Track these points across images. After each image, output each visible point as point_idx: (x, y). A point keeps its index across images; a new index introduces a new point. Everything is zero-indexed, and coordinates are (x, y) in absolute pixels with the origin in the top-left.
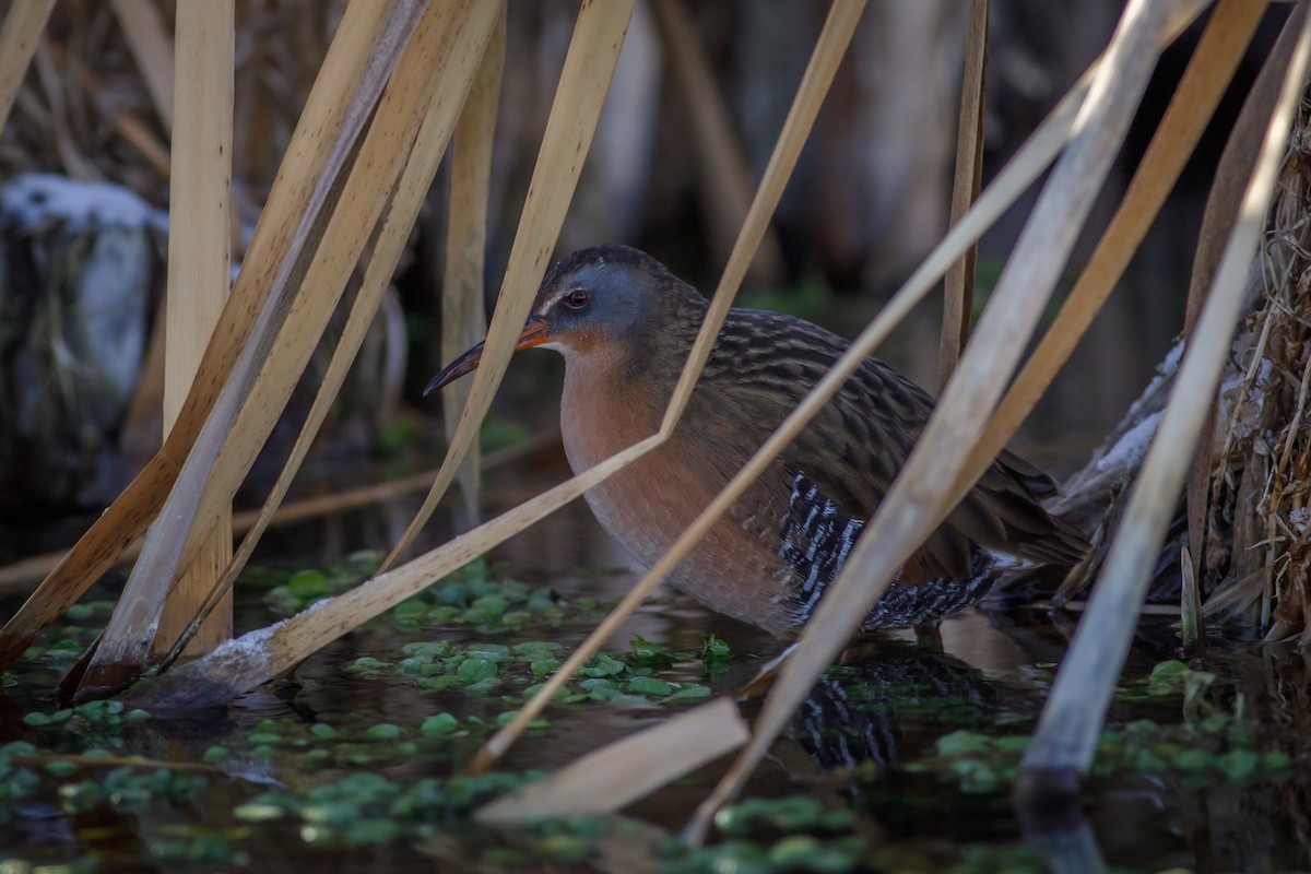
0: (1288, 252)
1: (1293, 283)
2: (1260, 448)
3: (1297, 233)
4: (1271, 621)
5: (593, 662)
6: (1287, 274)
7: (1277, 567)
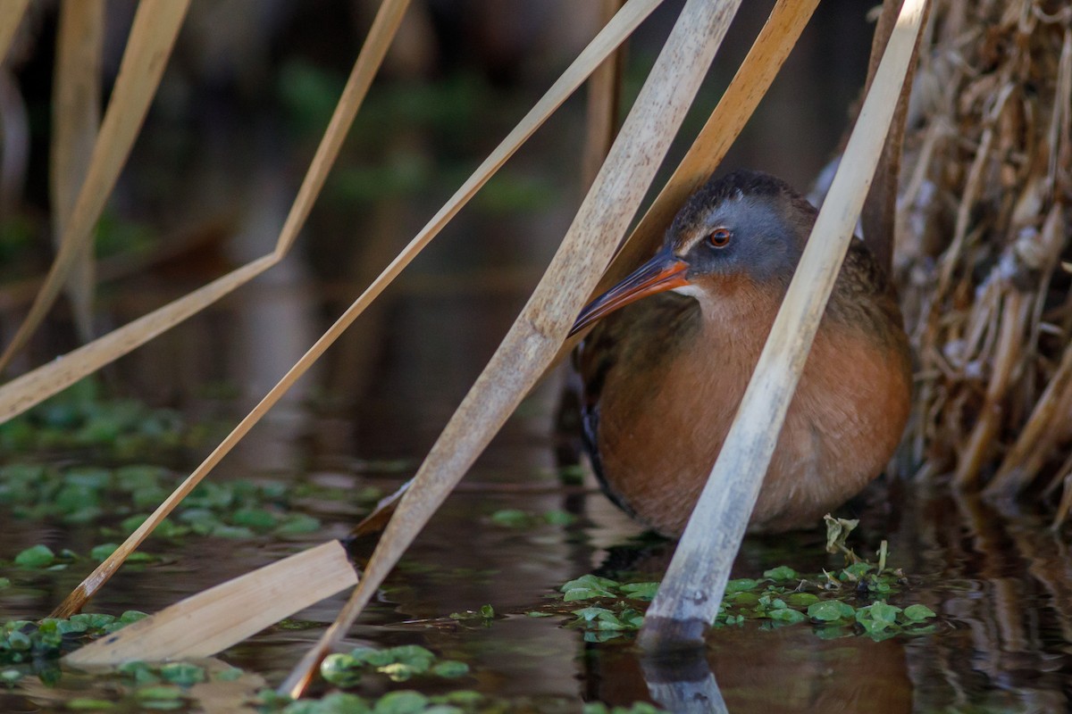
0: (952, 69)
1: (957, 100)
2: (919, 277)
3: (963, 49)
4: (923, 461)
5: (199, 492)
6: (951, 89)
7: (932, 402)
